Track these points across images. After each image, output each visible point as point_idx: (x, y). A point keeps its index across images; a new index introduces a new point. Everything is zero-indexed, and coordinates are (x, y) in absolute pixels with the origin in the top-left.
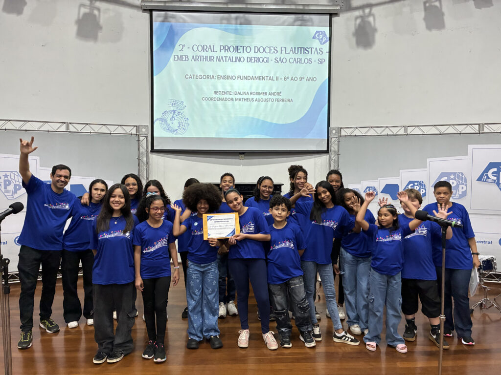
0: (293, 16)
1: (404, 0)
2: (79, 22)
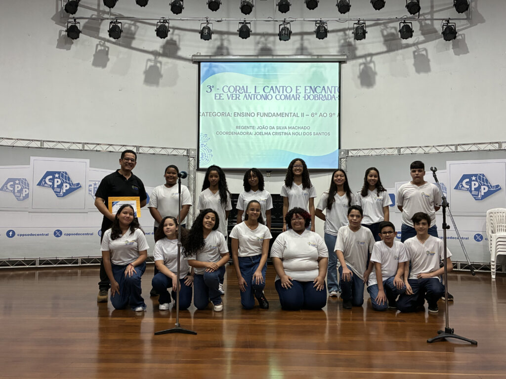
0: (309, 64)
1: (397, 50)
2: (147, 73)
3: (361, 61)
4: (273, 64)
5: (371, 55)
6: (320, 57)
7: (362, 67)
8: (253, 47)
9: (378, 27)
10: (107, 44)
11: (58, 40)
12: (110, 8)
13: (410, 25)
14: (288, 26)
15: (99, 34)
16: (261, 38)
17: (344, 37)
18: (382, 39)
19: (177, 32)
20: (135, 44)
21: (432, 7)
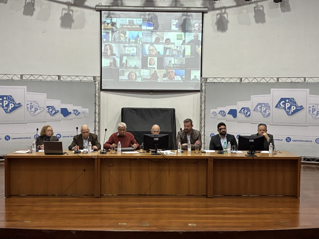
0: (181, 13)
2: (62, 18)
3: (218, 12)
4: (155, 13)
5: (225, 8)
6: (189, 9)
7: (219, 16)
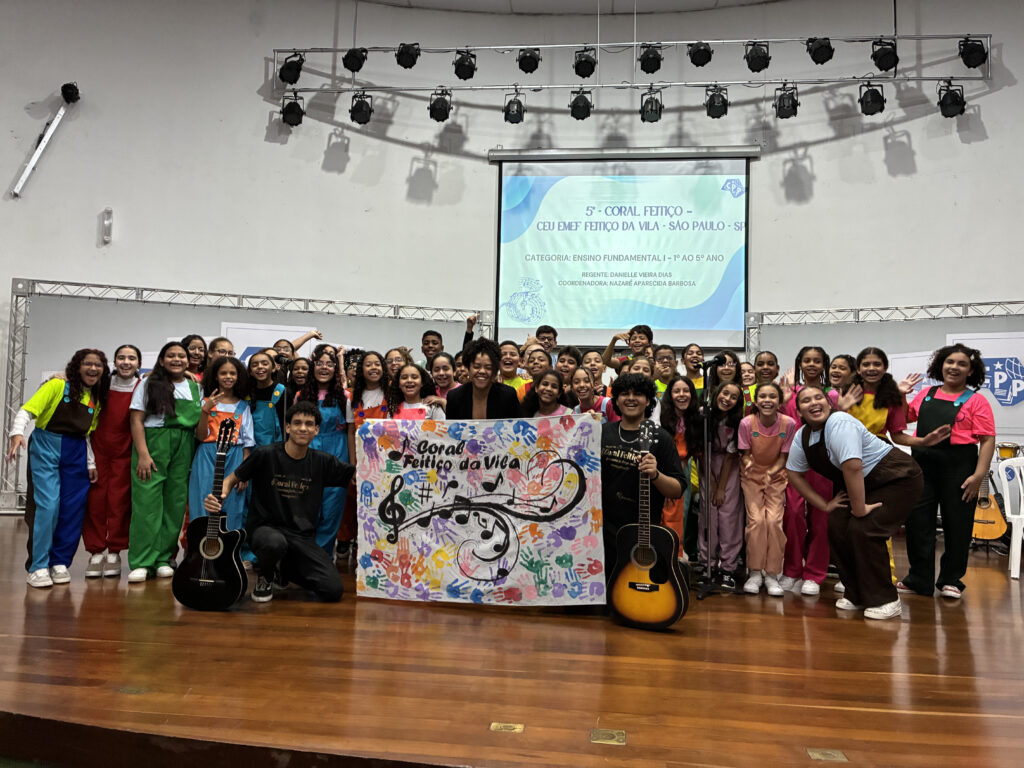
0: (694, 162)
1: (854, 134)
2: (411, 180)
3: (786, 155)
4: (629, 163)
5: (805, 145)
6: (712, 151)
7: (789, 166)
8: (592, 134)
9: (819, 94)
10: (347, 133)
11: (267, 128)
12: (353, 71)
13: (879, 89)
14: (657, 96)
15: (333, 117)
16: (607, 118)
17: (756, 114)
18: (826, 116)
19: (463, 110)
20: (391, 132)
21: (919, 57)
